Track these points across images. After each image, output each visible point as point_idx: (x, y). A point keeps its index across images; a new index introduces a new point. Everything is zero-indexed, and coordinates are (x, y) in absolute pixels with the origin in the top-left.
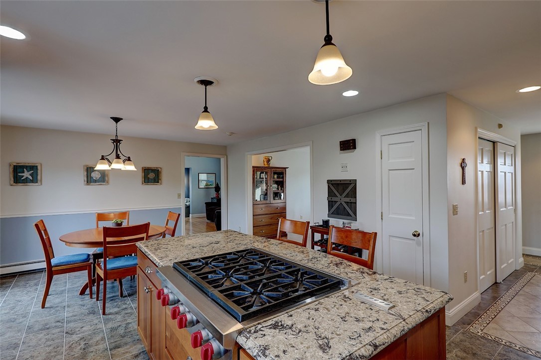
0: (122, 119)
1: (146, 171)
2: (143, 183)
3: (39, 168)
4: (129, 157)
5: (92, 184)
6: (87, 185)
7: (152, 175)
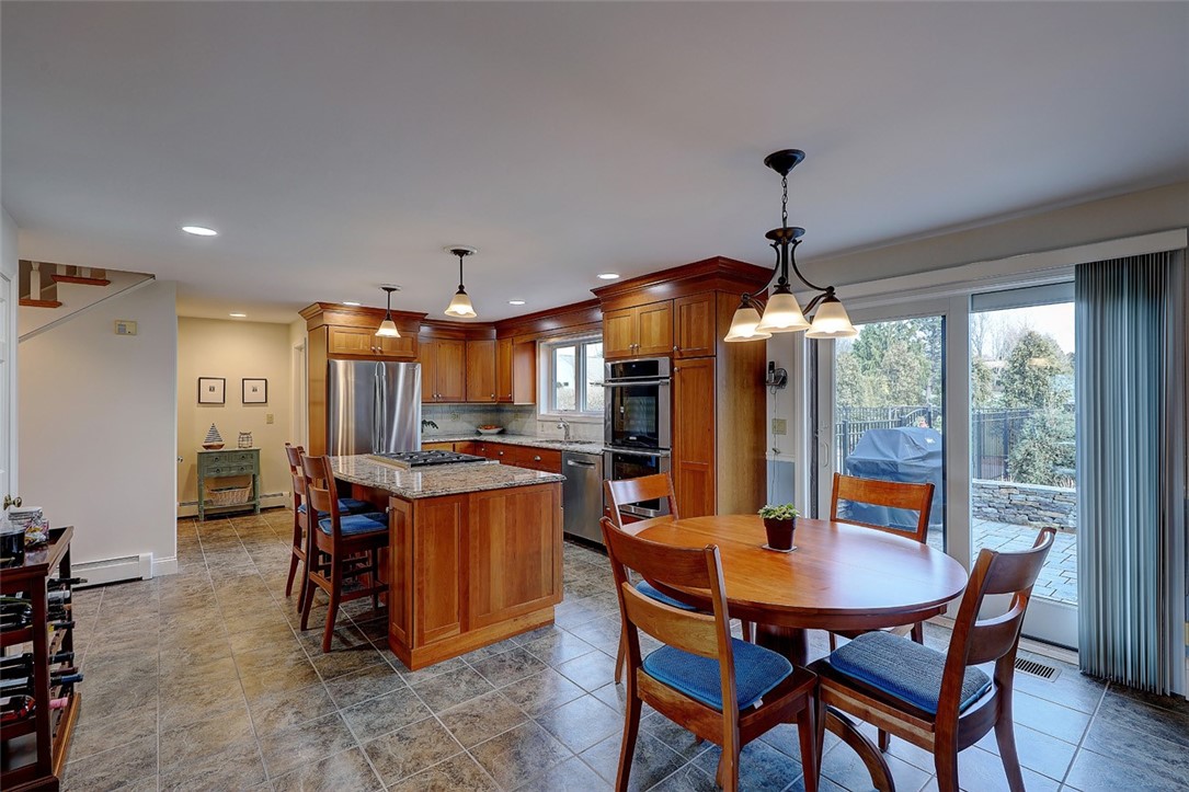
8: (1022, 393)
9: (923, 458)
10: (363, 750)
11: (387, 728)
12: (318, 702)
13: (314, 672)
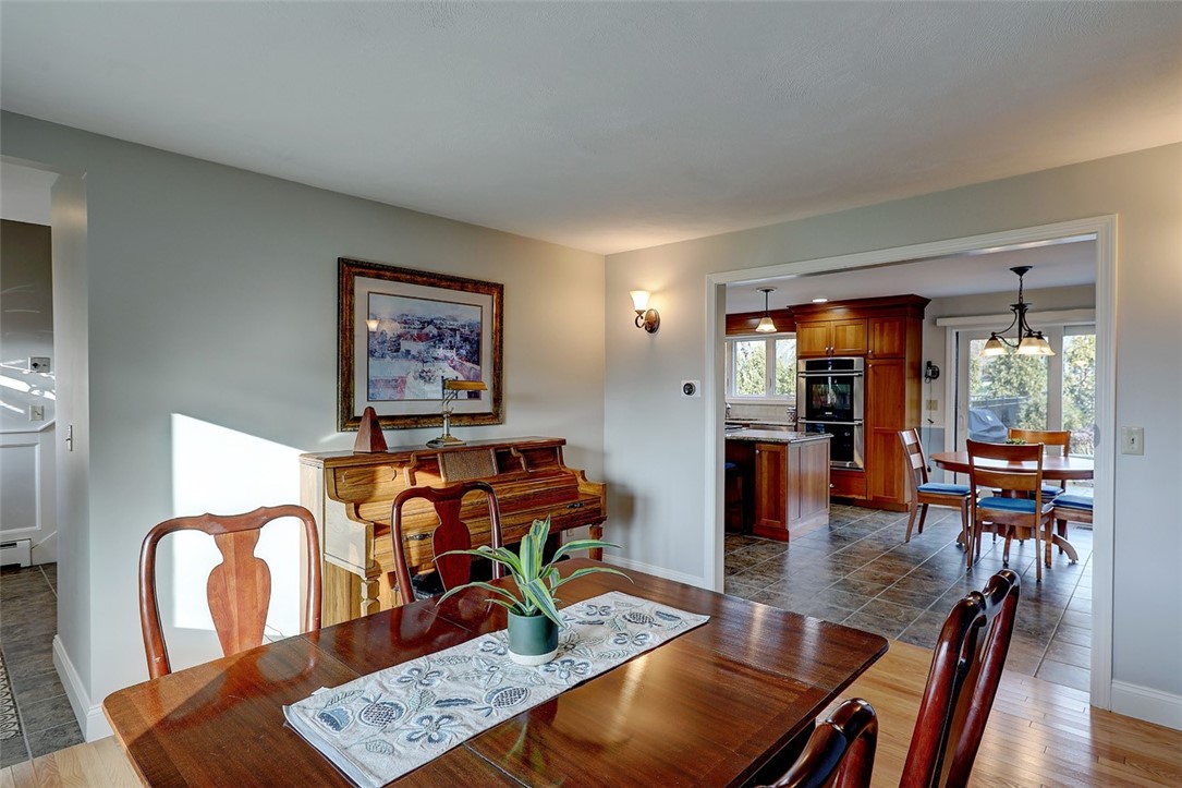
8: (1008, 382)
9: (988, 431)
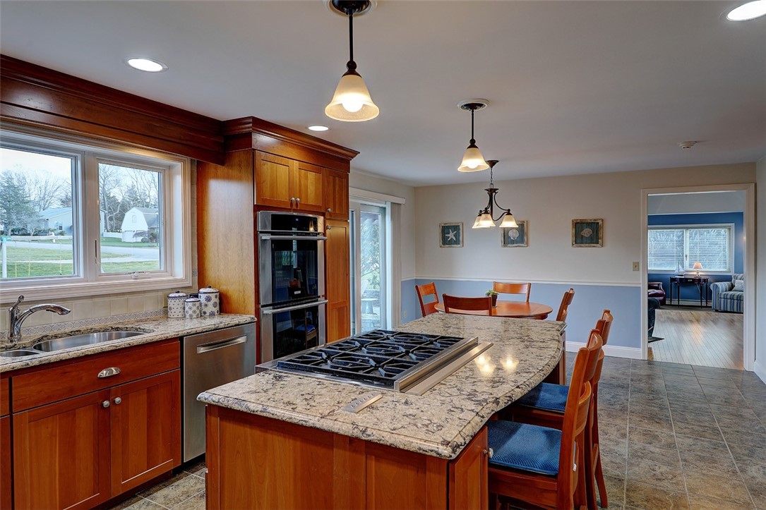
0: (498, 161)
1: (578, 225)
2: (573, 245)
3: (461, 228)
4: (509, 210)
5: (509, 245)
6: (504, 247)
7: (587, 232)
10: (628, 438)
11: (610, 440)
12: (637, 469)
13: (627, 490)
